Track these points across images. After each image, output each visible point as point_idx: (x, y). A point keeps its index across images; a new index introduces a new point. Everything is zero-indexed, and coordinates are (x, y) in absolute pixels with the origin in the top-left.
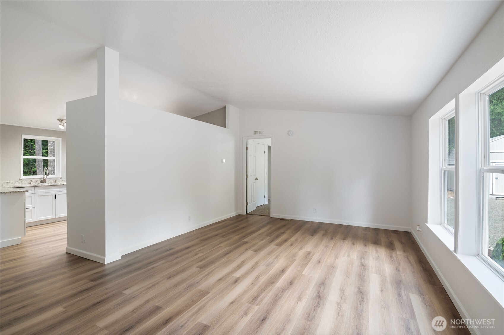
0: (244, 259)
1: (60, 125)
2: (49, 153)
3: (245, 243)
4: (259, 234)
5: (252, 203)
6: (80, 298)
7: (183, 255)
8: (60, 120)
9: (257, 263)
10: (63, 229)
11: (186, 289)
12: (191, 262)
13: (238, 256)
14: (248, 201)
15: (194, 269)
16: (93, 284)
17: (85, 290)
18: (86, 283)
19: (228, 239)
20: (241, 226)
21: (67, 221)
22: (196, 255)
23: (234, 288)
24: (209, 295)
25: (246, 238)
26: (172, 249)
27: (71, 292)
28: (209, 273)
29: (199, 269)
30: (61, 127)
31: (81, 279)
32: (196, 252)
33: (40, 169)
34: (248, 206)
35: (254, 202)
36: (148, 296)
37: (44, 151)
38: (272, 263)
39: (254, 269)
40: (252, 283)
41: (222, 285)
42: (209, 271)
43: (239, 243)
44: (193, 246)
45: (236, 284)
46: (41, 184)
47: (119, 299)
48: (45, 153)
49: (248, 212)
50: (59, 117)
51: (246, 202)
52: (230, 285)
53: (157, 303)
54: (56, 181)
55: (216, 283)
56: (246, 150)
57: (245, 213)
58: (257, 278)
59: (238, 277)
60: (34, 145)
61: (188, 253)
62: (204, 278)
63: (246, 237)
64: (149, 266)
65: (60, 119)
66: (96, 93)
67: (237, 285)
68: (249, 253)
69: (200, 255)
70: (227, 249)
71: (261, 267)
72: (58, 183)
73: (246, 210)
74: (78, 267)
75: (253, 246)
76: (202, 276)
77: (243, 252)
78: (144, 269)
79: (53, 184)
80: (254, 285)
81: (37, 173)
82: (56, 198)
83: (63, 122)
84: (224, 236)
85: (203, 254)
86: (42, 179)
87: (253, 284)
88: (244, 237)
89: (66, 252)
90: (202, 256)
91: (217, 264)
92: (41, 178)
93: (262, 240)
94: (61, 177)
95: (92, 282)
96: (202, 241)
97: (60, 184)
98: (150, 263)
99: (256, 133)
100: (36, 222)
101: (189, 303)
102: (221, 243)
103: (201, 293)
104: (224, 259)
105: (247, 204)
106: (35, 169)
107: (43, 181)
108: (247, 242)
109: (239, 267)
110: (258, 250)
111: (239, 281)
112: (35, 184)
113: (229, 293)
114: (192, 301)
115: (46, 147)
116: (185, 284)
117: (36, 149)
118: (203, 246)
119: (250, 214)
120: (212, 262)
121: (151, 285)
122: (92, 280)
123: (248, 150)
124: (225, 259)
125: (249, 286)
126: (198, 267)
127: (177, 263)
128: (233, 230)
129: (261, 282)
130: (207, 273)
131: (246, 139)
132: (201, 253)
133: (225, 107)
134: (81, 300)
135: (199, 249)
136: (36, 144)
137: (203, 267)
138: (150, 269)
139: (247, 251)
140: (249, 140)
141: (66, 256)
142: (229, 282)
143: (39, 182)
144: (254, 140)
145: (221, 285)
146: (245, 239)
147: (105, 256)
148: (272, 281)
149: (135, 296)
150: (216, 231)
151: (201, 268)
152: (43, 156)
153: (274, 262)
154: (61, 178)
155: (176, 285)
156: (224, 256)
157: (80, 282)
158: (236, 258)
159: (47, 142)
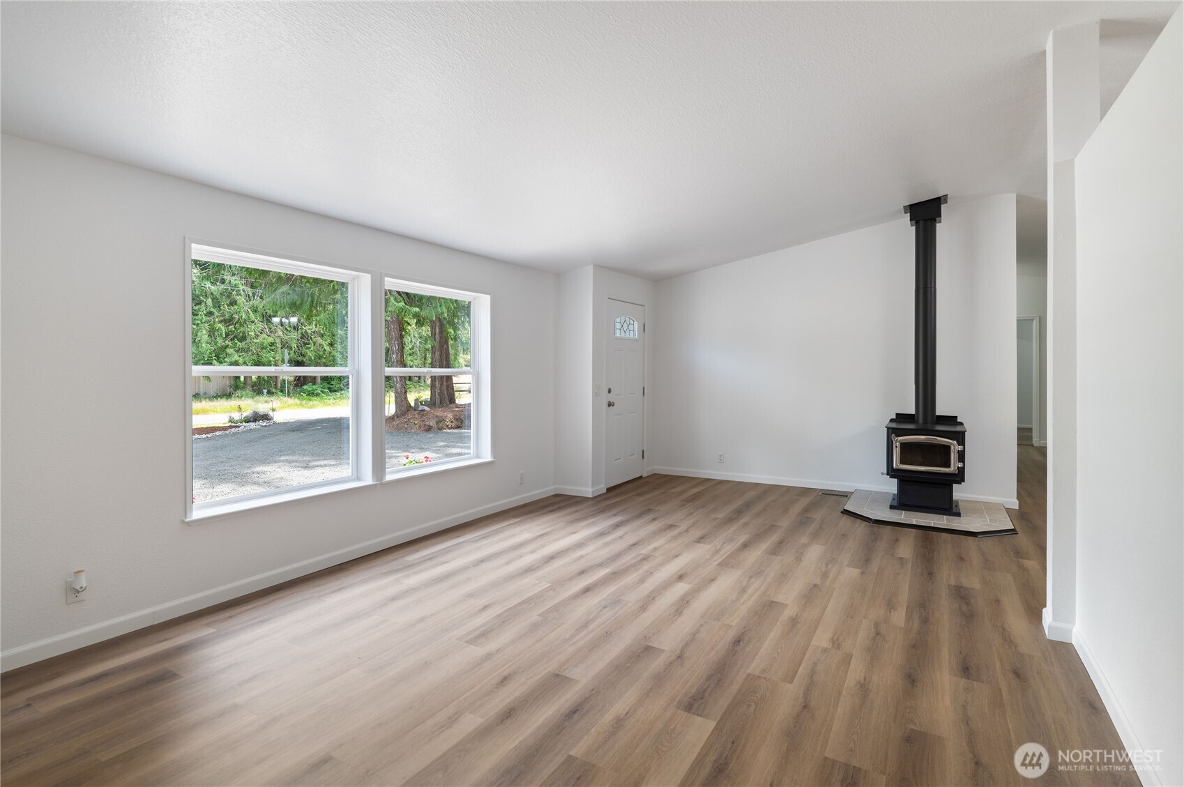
9: (644, 608)
38: (605, 607)
39: (648, 596)
58: (642, 580)
67: (678, 573)
68: (668, 644)
111: (676, 577)
139: (678, 652)
148: (615, 575)
153: (599, 609)
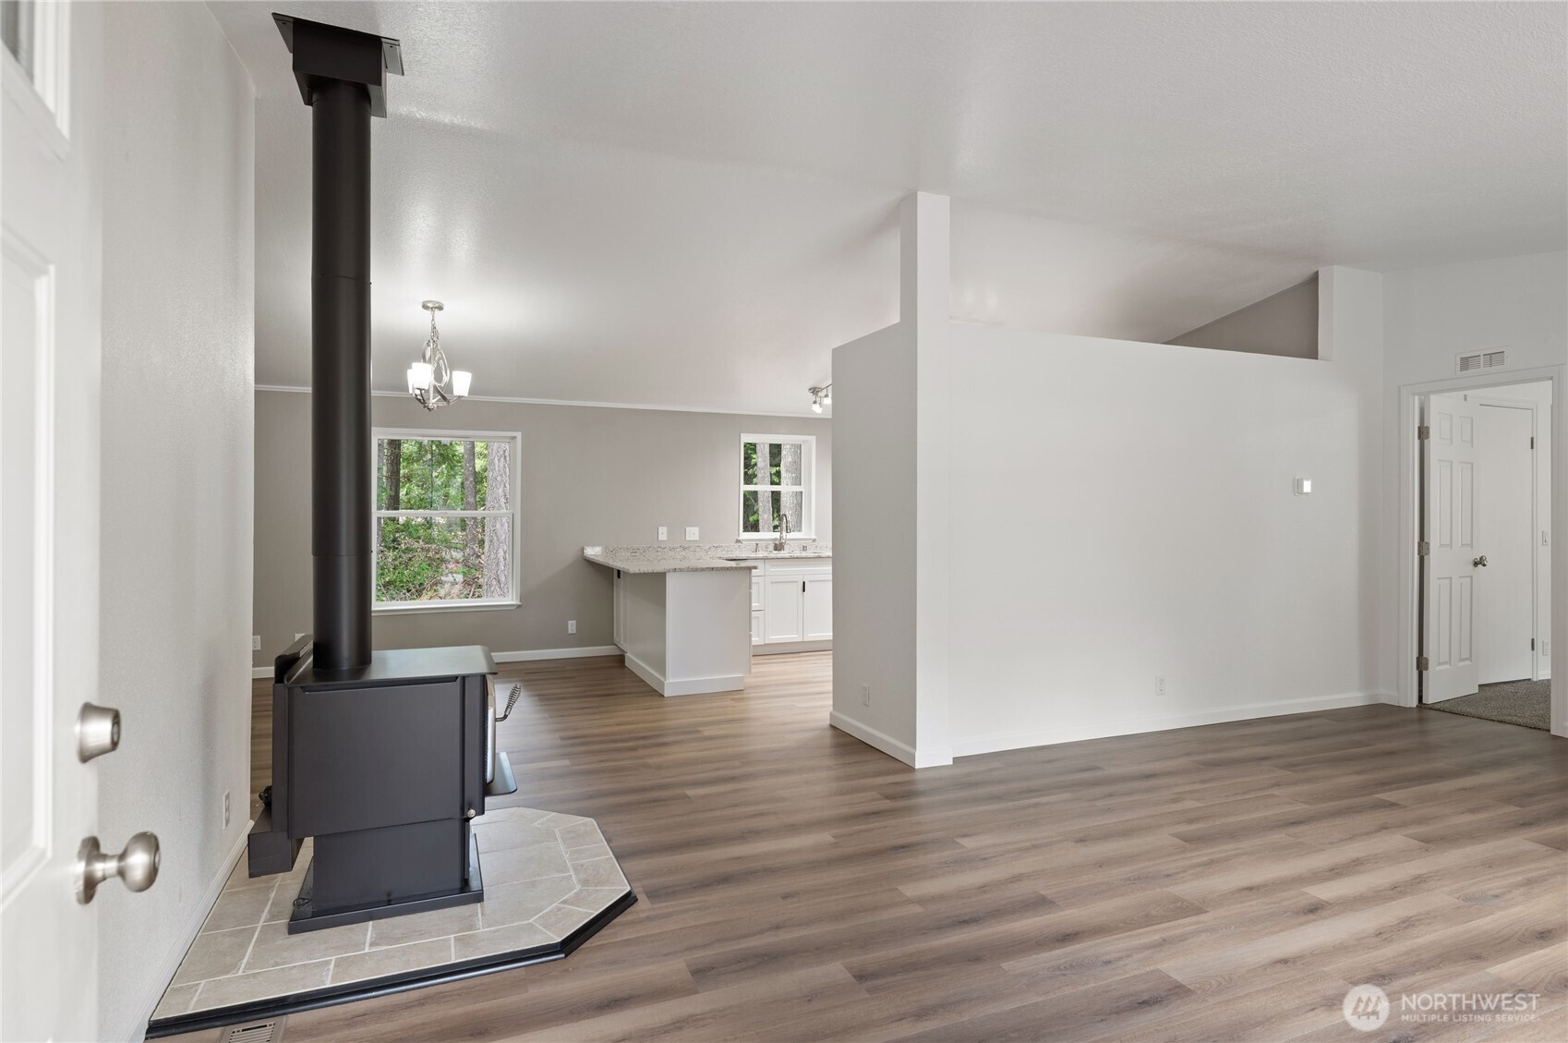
0: (1364, 854)
1: (815, 402)
2: (783, 474)
3: (1385, 807)
4: (1465, 789)
5: (1449, 662)
6: (862, 827)
7: (1131, 793)
8: (815, 391)
9: (1420, 880)
10: (821, 670)
11: (1129, 882)
12: (1156, 815)
13: (1341, 840)
14: (1431, 653)
15: (1163, 838)
16: (887, 804)
17: (874, 813)
18: (876, 800)
19: (1309, 780)
20: (1380, 746)
21: (831, 652)
22: (1174, 801)
23: (1302, 924)
24: (1202, 917)
25: (1390, 790)
26: (1096, 768)
27: (845, 810)
28: (1212, 861)
29: (1178, 840)
30: (817, 409)
31: (864, 789)
32: (1178, 793)
33: (766, 516)
34: (1430, 675)
35: (1462, 660)
36: (1020, 866)
37: (774, 470)
38: (1498, 896)
39: (1404, 894)
40: (1380, 934)
41: (1255, 905)
42: (1217, 856)
43: (1357, 801)
44: (1169, 774)
45: (1311, 917)
46: (776, 554)
47: (948, 853)
48: (774, 474)
49: (1430, 698)
50: (811, 384)
51: (1415, 654)
52: (1286, 912)
53: (1043, 888)
54: (804, 548)
55: (1233, 893)
56: (1417, 442)
57: (1414, 703)
58: (1407, 924)
59: (1323, 901)
60: (754, 456)
61: (1148, 790)
62: (1193, 871)
63: (1394, 786)
64: (1028, 798)
65: (815, 388)
66: (896, 319)
67: (1315, 920)
68: (1396, 840)
69: (1189, 804)
70: (1300, 808)
71: (1439, 897)
72: (809, 554)
73: (1420, 691)
74: (856, 762)
75: (1421, 821)
76: (1187, 863)
77: (1368, 834)
78: (1012, 801)
79: (797, 554)
80: (1388, 941)
81: (760, 527)
82: (804, 590)
83: (820, 394)
84: (1294, 765)
85: (1196, 804)
86: (777, 542)
87: (1382, 935)
88: (1385, 785)
89: (829, 723)
90: (1198, 808)
91: (1245, 844)
92: (776, 539)
93: (1473, 811)
94: (814, 537)
95: (888, 801)
96: (1201, 767)
97: (813, 555)
98: (1030, 792)
99: (1466, 363)
100: (765, 645)
101: (1135, 918)
102: (1277, 785)
103: (1179, 905)
104: (1280, 837)
105: (1422, 664)
106: (755, 517)
107: (779, 547)
108: (1392, 805)
109: (1335, 872)
110: (1441, 839)
111: (1324, 913)
112: (765, 554)
113: (1275, 933)
114: (1147, 916)
115: (777, 460)
116: (1127, 869)
117: (759, 465)
118: (1203, 782)
119: (1436, 706)
120: (1232, 834)
121: (1028, 844)
122: (887, 797)
123: (1428, 437)
124: (1283, 835)
125: (1365, 938)
126: (1177, 836)
127: (1109, 810)
128: (1342, 752)
129: (1420, 941)
130: (1205, 859)
131: (1414, 394)
132: (1192, 799)
133: (1314, 280)
134: (867, 831)
135: (1188, 788)
136: (759, 454)
137: (1193, 840)
138: (1029, 806)
140: (1433, 397)
141: (829, 733)
142: (1285, 903)
143: (771, 548)
144: (1466, 392)
145: (1250, 903)
146: (1385, 791)
147: (914, 745)
148: (1475, 952)
149: (986, 856)
150: (1264, 745)
151: (1185, 841)
152: (772, 484)
153: (1509, 897)
154: (814, 540)
155: (1101, 864)
156: (1279, 827)
157: (863, 794)
158: (1330, 844)
159: (779, 446)
